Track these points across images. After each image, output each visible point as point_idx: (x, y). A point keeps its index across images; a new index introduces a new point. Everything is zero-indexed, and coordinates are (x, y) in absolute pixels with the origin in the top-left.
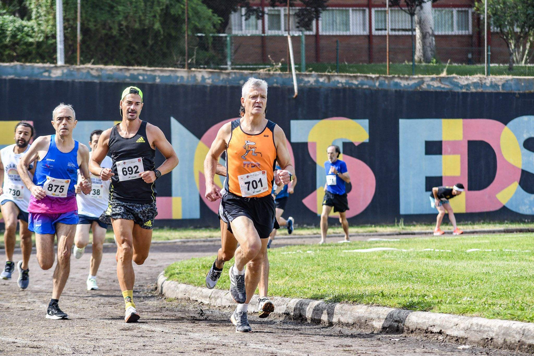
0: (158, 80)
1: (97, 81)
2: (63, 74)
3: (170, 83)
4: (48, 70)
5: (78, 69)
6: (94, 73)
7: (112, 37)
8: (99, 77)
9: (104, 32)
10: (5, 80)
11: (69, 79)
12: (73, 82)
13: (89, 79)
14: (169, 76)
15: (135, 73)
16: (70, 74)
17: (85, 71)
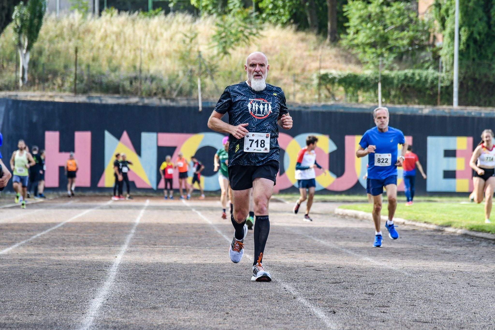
0: (483, 115)
1: (448, 115)
2: (430, 112)
3: (489, 116)
4: (422, 109)
5: (438, 109)
6: (447, 111)
7: (491, 83)
8: (449, 113)
9: (485, 80)
10: (397, 115)
11: (433, 114)
12: (435, 117)
13: (444, 114)
14: (490, 113)
15: (470, 111)
16: (433, 111)
17: (441, 110)
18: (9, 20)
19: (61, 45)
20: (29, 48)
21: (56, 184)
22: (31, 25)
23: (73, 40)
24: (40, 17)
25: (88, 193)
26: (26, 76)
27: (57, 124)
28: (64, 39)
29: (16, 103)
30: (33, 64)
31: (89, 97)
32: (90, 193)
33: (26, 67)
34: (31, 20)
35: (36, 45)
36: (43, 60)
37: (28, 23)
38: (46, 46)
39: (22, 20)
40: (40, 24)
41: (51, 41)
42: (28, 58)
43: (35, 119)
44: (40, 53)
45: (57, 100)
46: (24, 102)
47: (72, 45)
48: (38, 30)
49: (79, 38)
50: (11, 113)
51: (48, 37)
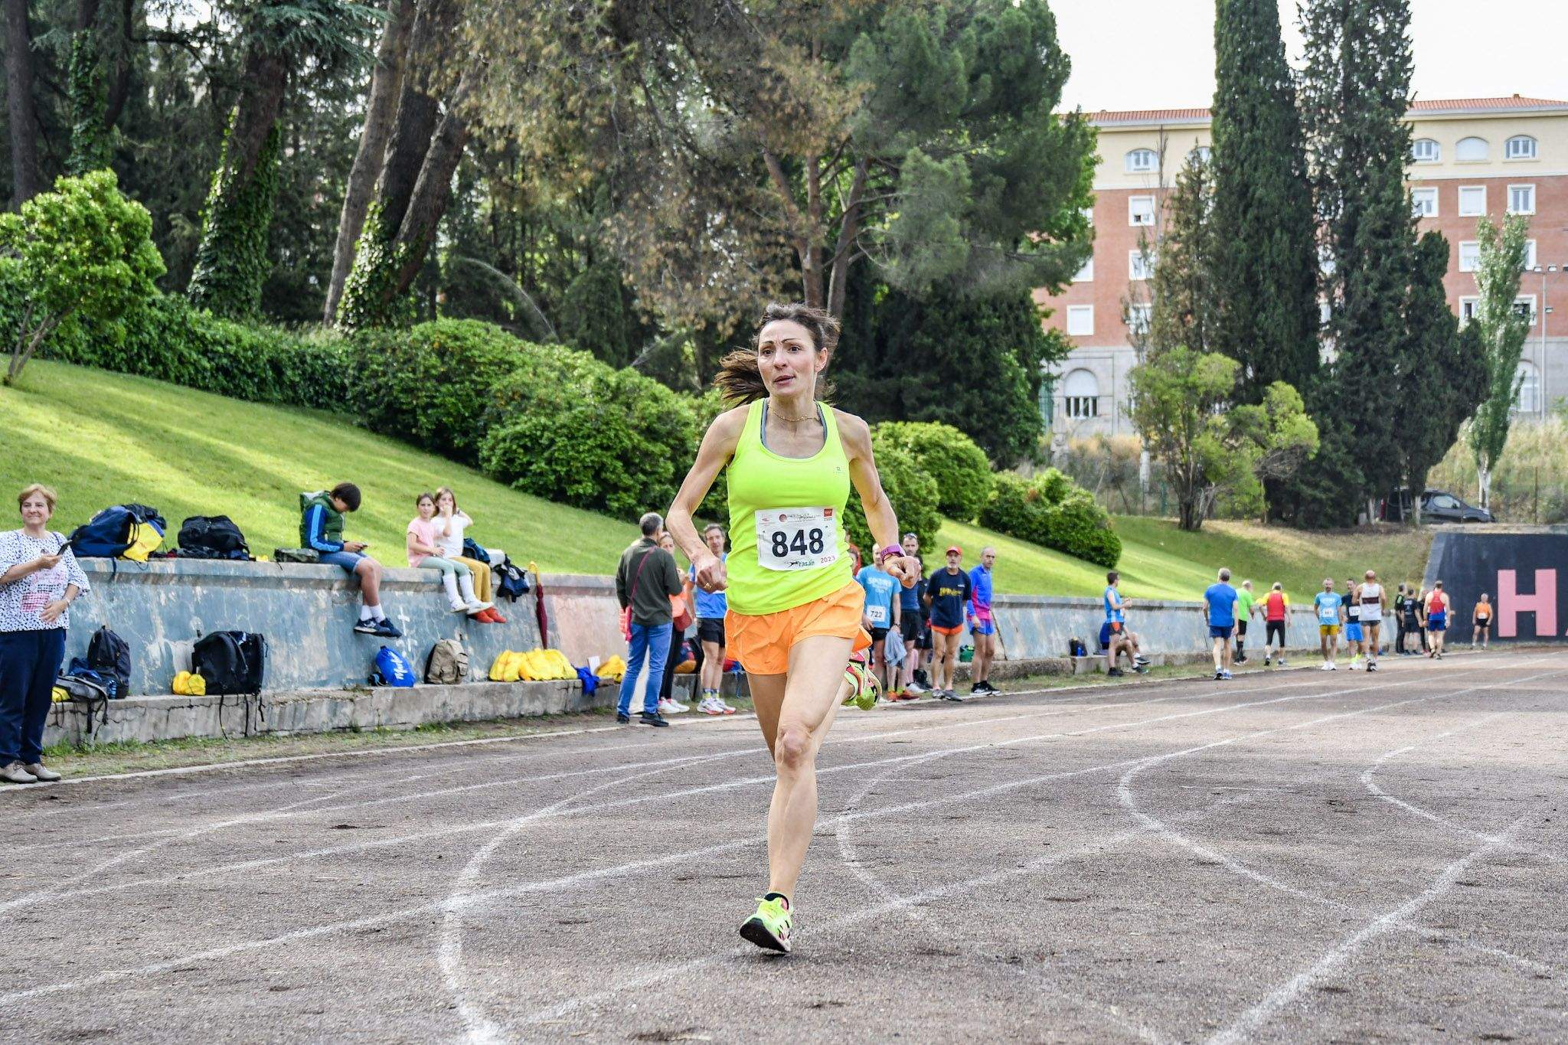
18: (1452, 439)
19: (1535, 462)
20: (1490, 468)
21: (1513, 633)
22: (1493, 440)
23: (1551, 453)
24: (1505, 428)
25: (1552, 644)
26: (1487, 501)
27: (1513, 561)
28: (1538, 452)
29: (1461, 537)
30: (1498, 486)
31: (1553, 528)
32: (1557, 643)
33: (1487, 490)
34: (1493, 433)
35: (1500, 463)
36: (1512, 480)
37: (1488, 438)
38: (1516, 463)
39: (1481, 434)
40: (1503, 439)
41: (1521, 457)
42: (1489, 480)
43: (1484, 555)
44: (1508, 471)
45: (1513, 531)
46: (1471, 536)
47: (1548, 459)
48: (1501, 445)
49: (1560, 450)
50: (1454, 550)
51: (1518, 451)
